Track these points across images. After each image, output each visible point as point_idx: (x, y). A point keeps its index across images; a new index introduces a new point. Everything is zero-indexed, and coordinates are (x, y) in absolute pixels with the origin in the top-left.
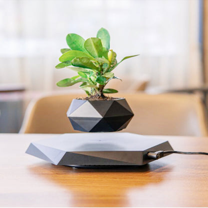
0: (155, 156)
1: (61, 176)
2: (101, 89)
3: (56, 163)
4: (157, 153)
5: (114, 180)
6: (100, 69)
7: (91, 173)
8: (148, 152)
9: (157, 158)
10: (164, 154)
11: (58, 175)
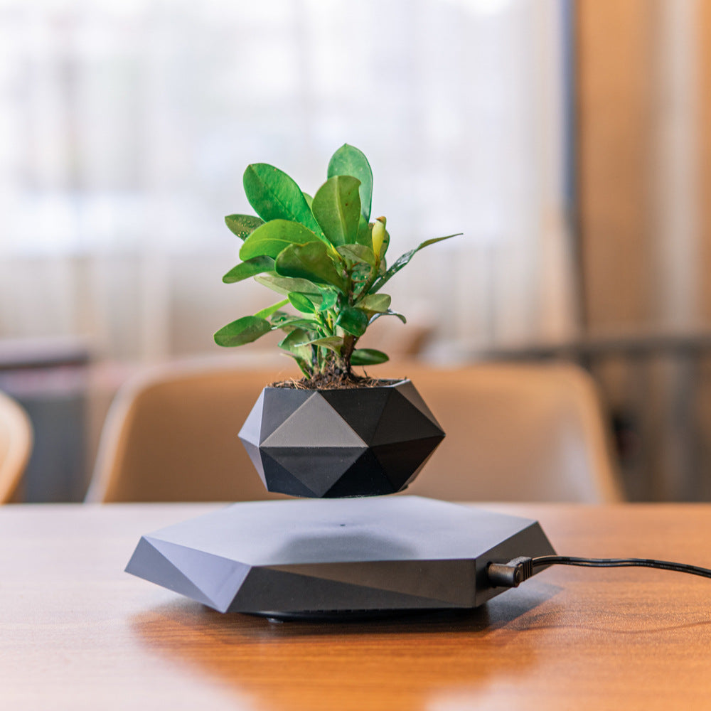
0: (509, 574)
1: (240, 649)
2: (347, 350)
3: (222, 606)
4: (513, 564)
5: (398, 660)
6: (346, 284)
7: (326, 638)
8: (489, 564)
9: (515, 582)
10: (534, 569)
11: (230, 648)
